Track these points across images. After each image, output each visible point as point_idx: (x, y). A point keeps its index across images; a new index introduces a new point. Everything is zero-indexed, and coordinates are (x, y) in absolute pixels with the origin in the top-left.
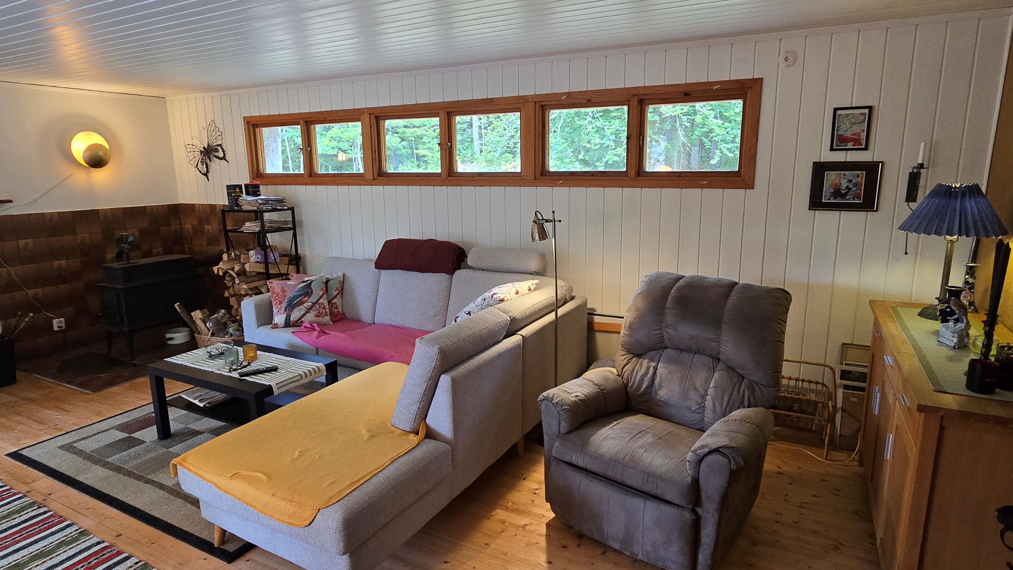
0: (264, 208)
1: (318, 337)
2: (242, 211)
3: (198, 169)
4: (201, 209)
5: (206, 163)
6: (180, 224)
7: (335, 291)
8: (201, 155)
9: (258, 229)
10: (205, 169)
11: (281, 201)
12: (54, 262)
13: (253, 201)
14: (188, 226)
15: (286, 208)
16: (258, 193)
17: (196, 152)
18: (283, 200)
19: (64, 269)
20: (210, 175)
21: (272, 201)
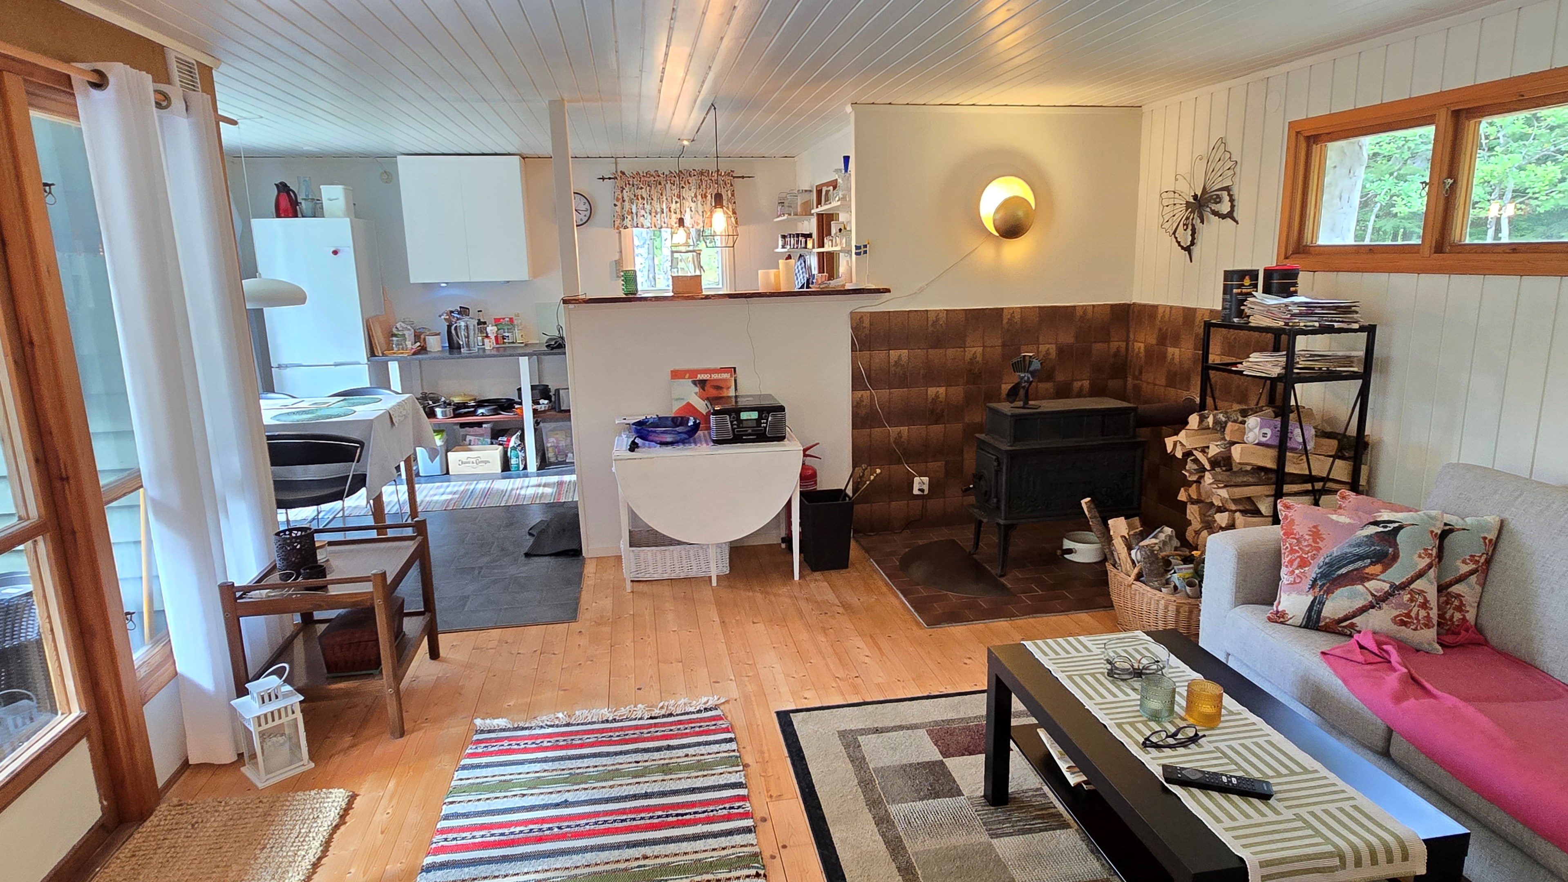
0: (1302, 324)
1: (1399, 698)
2: (1246, 327)
3: (1176, 238)
4: (1167, 316)
5: (1193, 225)
6: (1127, 341)
7: (1464, 562)
8: (1186, 210)
9: (1276, 371)
10: (1190, 238)
11: (1346, 310)
12: (930, 389)
13: (1278, 306)
14: (1139, 347)
15: (1356, 326)
16: (1292, 289)
17: (1178, 206)
18: (1350, 307)
19: (941, 402)
20: (1196, 250)
21: (1323, 308)
